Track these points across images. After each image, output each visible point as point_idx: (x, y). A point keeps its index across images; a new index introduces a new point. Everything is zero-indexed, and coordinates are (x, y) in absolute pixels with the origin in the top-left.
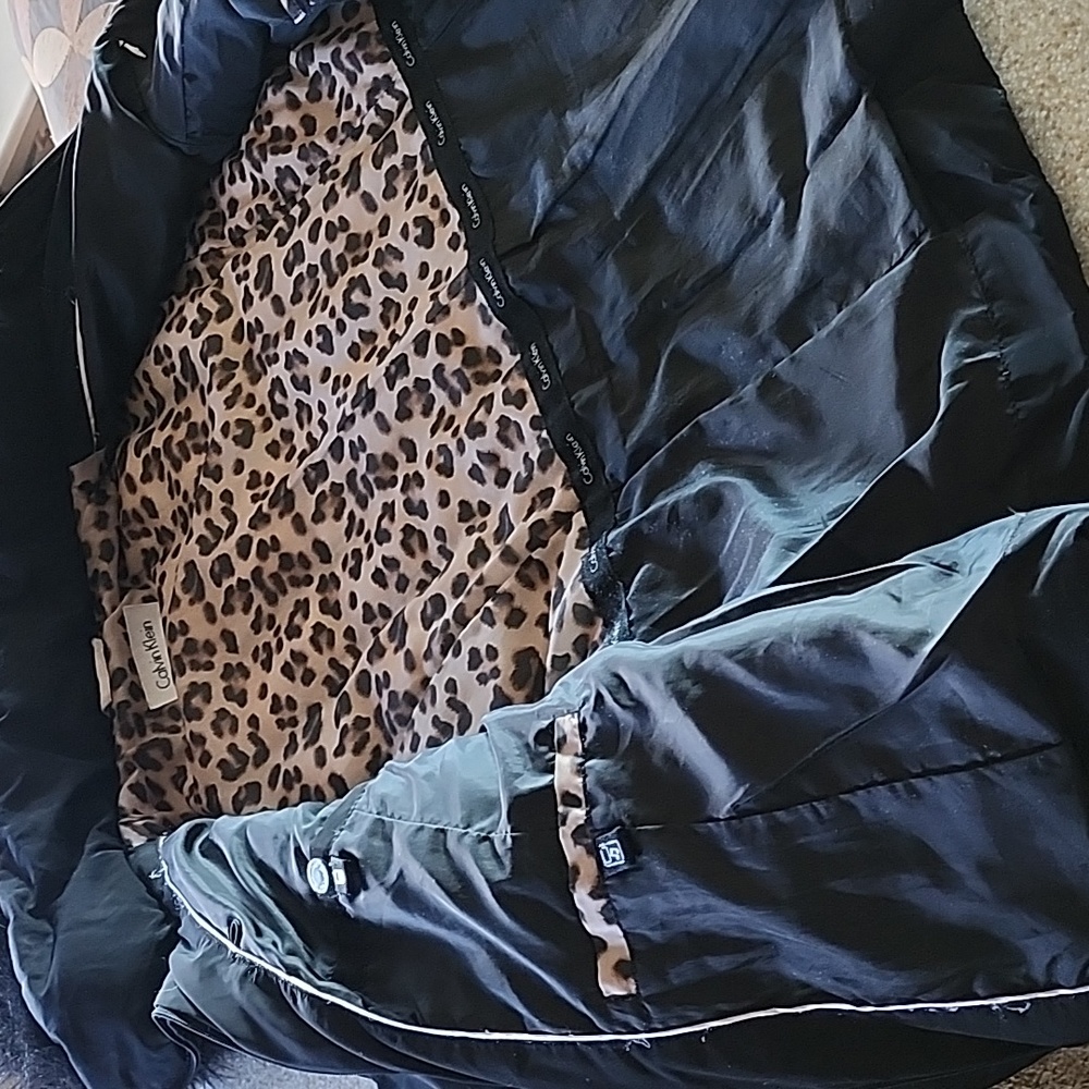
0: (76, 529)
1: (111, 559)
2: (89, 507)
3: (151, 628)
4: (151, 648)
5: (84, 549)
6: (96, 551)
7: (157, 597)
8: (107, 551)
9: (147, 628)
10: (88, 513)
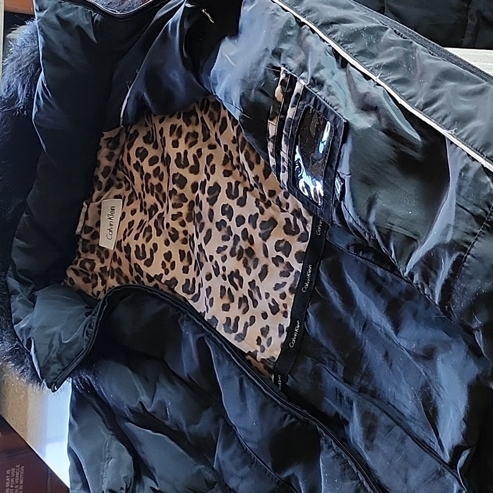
0: (97, 152)
1: (106, 177)
2: (106, 149)
3: (114, 210)
4: (110, 219)
5: (97, 164)
6: (102, 168)
7: (123, 198)
8: (107, 171)
9: (112, 209)
10: (105, 151)
